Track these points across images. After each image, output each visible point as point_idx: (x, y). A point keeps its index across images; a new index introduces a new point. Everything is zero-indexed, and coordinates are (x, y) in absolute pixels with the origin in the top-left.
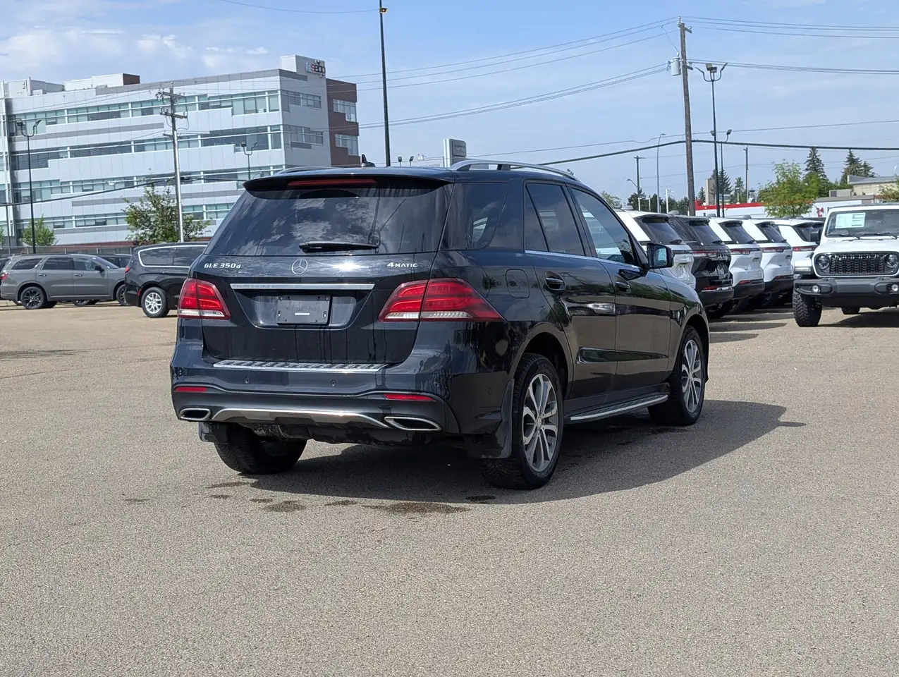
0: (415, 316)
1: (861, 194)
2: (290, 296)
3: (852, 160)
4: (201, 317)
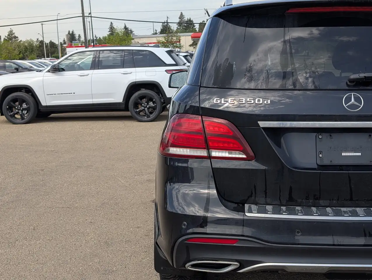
1: (137, 42)
2: (332, 134)
3: (126, 28)
4: (210, 157)
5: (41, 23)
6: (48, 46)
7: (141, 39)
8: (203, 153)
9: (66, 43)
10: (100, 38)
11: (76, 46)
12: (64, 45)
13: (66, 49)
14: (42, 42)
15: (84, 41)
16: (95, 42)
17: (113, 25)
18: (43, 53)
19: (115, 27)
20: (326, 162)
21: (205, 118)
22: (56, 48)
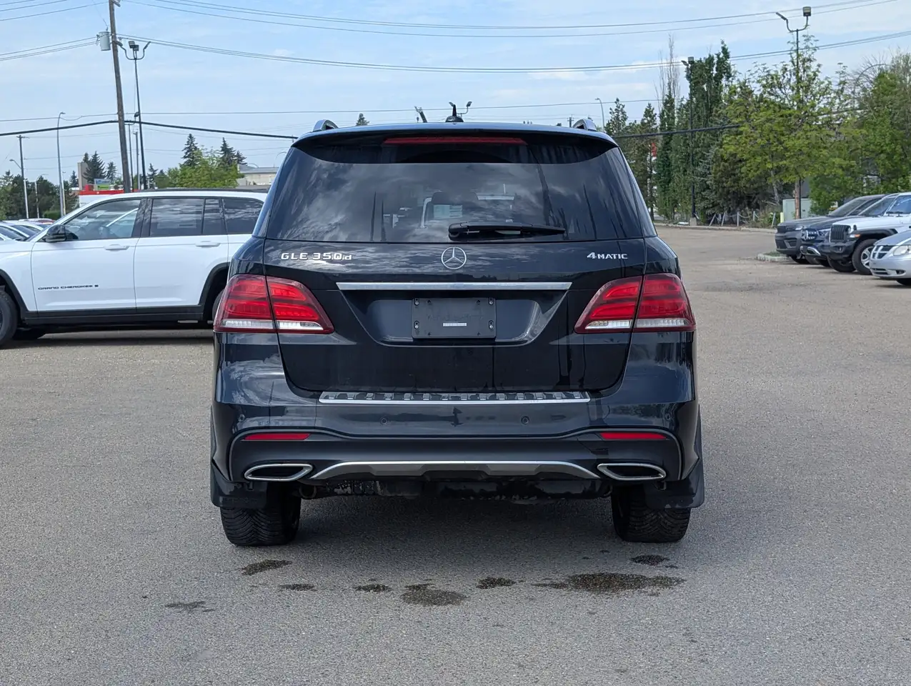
0: (626, 324)
1: (252, 184)
2: (431, 300)
3: (225, 149)
4: (276, 330)
5: (18, 135)
6: (34, 190)
7: (262, 175)
8: (268, 325)
9: (77, 183)
10: (161, 171)
11: (103, 190)
12: (73, 189)
13: (77, 197)
14: (19, 180)
15: (122, 179)
16: (150, 181)
17: (194, 143)
18: (21, 207)
19: (198, 146)
20: (423, 335)
21: (269, 279)
22: (54, 194)
